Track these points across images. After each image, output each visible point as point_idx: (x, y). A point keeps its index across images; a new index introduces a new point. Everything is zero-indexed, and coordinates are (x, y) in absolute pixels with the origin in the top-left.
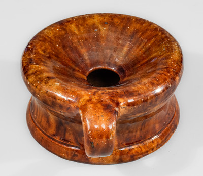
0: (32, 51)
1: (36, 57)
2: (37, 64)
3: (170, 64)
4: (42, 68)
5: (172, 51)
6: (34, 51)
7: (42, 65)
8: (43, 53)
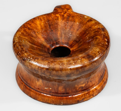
0: (104, 36)
1: (101, 32)
2: (99, 28)
3: (22, 29)
4: (96, 27)
5: (19, 36)
6: (103, 36)
7: (96, 29)
8: (97, 37)
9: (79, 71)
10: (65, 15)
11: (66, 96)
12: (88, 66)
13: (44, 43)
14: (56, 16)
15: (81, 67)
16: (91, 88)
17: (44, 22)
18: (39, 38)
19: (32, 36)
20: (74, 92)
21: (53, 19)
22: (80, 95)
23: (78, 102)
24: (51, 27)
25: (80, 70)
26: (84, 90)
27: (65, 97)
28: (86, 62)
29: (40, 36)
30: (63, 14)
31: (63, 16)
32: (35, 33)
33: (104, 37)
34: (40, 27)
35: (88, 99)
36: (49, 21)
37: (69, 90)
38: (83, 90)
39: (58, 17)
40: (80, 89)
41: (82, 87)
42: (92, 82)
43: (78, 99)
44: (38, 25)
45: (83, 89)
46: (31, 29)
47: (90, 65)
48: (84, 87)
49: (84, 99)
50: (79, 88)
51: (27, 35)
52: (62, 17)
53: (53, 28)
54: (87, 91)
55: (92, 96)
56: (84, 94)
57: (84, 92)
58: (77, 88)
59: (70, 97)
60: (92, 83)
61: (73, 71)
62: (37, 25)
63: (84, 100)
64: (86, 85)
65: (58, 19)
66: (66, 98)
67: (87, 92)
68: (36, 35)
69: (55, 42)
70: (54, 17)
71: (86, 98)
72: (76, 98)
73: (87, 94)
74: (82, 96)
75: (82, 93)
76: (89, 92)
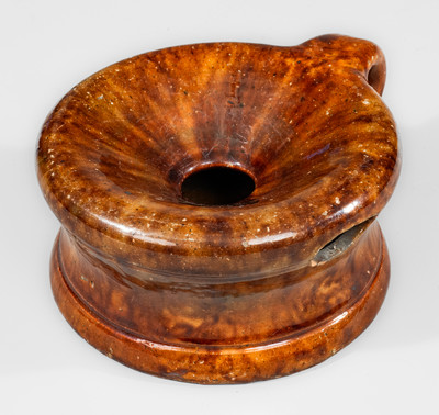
1: (350, 170)
2: (362, 154)
4: (360, 146)
5: (101, 78)
6: (341, 183)
7: (352, 154)
9: (158, 261)
10: (313, 72)
11: (128, 334)
12: (197, 255)
13: (184, 135)
14: (284, 64)
15: (168, 250)
16: (227, 348)
17: (232, 67)
18: (177, 112)
19: (155, 97)
20: (157, 333)
21: (268, 69)
22: (174, 352)
23: (162, 372)
24: (246, 93)
25: (162, 256)
26: (193, 341)
27: (126, 336)
28: (193, 239)
29: (185, 108)
30: (310, 63)
31: (306, 70)
32: (175, 90)
33: (339, 190)
34: (205, 79)
35: (203, 377)
36: (250, 70)
37: (141, 316)
38: (191, 338)
39: (287, 69)
40: (180, 331)
41: (190, 329)
42: (238, 327)
43: (164, 361)
44: (205, 70)
45: (193, 336)
46: (168, 73)
47: (203, 254)
48: (199, 329)
49: (185, 371)
50: (179, 326)
51: (138, 85)
52: (298, 75)
53: (250, 97)
54: (208, 349)
55: (219, 376)
56: (191, 357)
57: (193, 348)
58: (169, 321)
59: (139, 341)
60: (235, 330)
61: (136, 250)
62: (199, 66)
63: (185, 377)
64: (205, 325)
65: (282, 75)
66: (127, 341)
67: (203, 352)
68: (172, 97)
69: (228, 149)
70: (274, 65)
71: (195, 372)
72: (157, 353)
73: (200, 358)
74: (182, 358)
75: (187, 348)
76: (211, 356)
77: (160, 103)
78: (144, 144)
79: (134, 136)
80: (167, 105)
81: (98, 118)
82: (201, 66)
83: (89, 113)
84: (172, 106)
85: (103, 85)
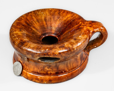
14: (79, 22)
17: (71, 19)
18: (56, 23)
24: (69, 25)
29: (58, 23)
32: (58, 18)
34: (65, 19)
36: (74, 21)
46: (60, 14)
51: (52, 14)
52: (79, 26)
65: (77, 25)
77: (54, 19)
78: (44, 25)
79: (43, 23)
80: (55, 21)
81: (38, 16)
82: (66, 16)
83: (36, 14)
84: (56, 21)
85: (45, 11)
